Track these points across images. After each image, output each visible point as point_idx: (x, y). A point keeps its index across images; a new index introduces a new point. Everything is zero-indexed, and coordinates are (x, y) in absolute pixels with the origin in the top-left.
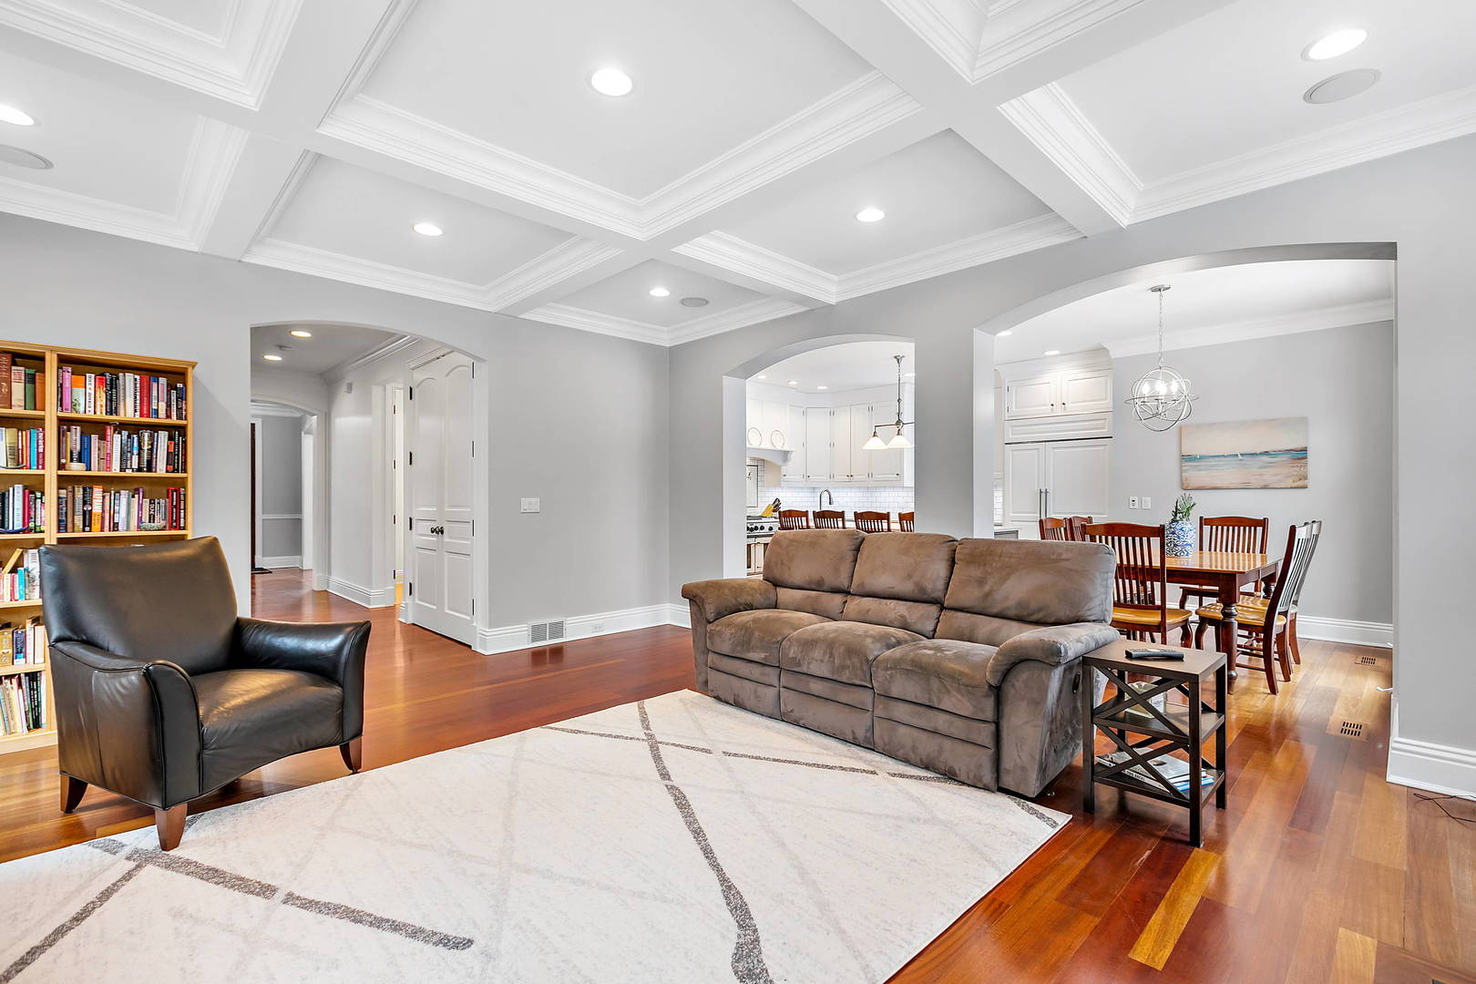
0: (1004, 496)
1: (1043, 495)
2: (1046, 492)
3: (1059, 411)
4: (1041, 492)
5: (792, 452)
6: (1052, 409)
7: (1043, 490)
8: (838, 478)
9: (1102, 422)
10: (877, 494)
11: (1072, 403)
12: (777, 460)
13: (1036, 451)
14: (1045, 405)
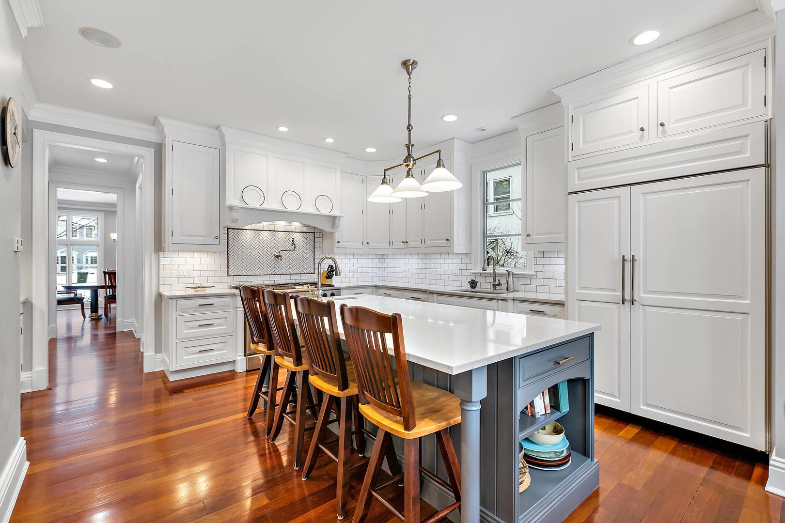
0: (566, 264)
1: (628, 265)
2: (633, 260)
3: (653, 138)
4: (624, 260)
5: (340, 217)
6: (642, 137)
7: (627, 257)
8: (396, 245)
9: (739, 142)
10: (434, 261)
11: (678, 121)
12: (326, 227)
13: (615, 201)
14: (631, 132)
